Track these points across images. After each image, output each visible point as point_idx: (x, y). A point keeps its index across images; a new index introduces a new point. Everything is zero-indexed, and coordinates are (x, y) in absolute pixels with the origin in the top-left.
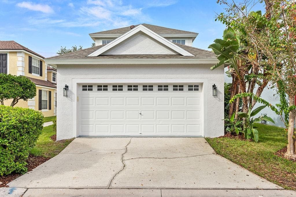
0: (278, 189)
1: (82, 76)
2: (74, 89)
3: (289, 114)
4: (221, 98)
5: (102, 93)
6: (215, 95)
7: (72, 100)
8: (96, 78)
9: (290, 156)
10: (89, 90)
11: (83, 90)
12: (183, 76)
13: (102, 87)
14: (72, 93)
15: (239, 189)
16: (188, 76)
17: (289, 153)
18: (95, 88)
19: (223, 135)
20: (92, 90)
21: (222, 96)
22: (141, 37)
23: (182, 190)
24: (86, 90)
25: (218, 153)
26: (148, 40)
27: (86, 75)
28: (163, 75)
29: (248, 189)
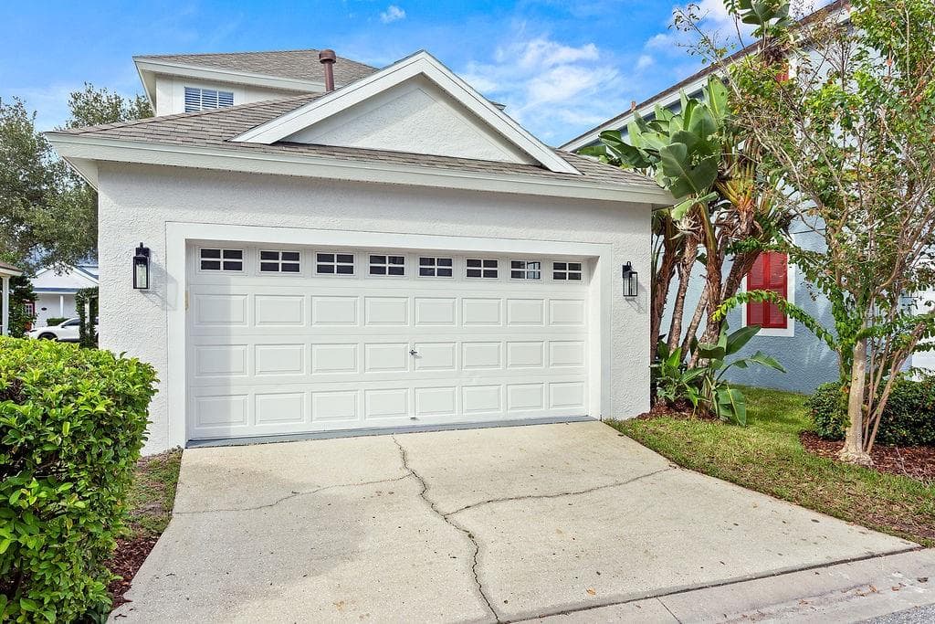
0: (911, 550)
1: (208, 215)
2: (173, 261)
3: (856, 349)
4: (643, 304)
5: (279, 281)
6: (631, 294)
7: (165, 304)
8: (261, 224)
9: (857, 457)
10: (228, 266)
11: (205, 266)
12: (546, 233)
13: (279, 260)
14: (164, 275)
15: (837, 563)
16: (559, 233)
17: (854, 450)
18: (251, 262)
19: (647, 409)
20: (238, 267)
21: (645, 296)
22: (421, 96)
23: (711, 589)
24: (216, 266)
25: (684, 464)
26: (442, 107)
27: (224, 209)
28: (489, 228)
29: (854, 560)
